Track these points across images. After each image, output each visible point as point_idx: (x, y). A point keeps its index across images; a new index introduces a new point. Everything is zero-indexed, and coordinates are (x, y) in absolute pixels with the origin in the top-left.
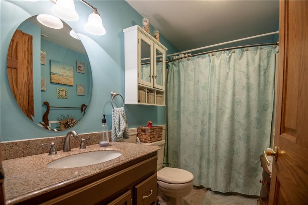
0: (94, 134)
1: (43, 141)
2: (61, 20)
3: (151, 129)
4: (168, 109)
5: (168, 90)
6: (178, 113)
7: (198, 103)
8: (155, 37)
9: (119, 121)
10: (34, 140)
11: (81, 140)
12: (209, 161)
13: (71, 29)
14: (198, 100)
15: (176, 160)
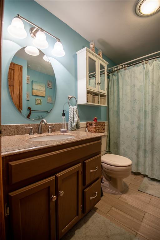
0: (57, 124)
1: (26, 126)
2: (38, 49)
3: (96, 123)
4: (110, 109)
5: (109, 95)
6: (118, 112)
7: (134, 103)
8: (99, 55)
9: (74, 116)
10: (21, 125)
11: (49, 127)
12: (145, 151)
13: (44, 54)
14: (134, 100)
15: (117, 150)
